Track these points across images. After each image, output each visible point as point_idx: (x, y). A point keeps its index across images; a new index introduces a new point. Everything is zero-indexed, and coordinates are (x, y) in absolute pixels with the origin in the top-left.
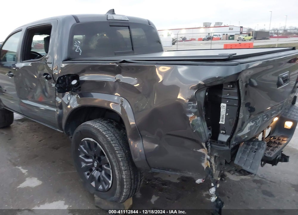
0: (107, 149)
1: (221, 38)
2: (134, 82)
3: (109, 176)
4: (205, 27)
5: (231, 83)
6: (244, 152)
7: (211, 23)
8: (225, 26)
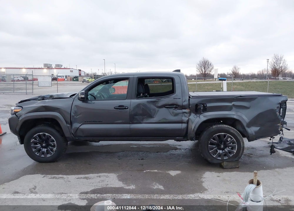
1: (65, 79)
4: (46, 68)
7: (51, 65)
8: (65, 68)
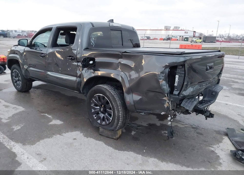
0: (111, 99)
1: (178, 39)
2: (132, 64)
3: (110, 115)
4: (165, 29)
5: (181, 65)
6: (186, 102)
7: (170, 27)
8: (181, 30)
